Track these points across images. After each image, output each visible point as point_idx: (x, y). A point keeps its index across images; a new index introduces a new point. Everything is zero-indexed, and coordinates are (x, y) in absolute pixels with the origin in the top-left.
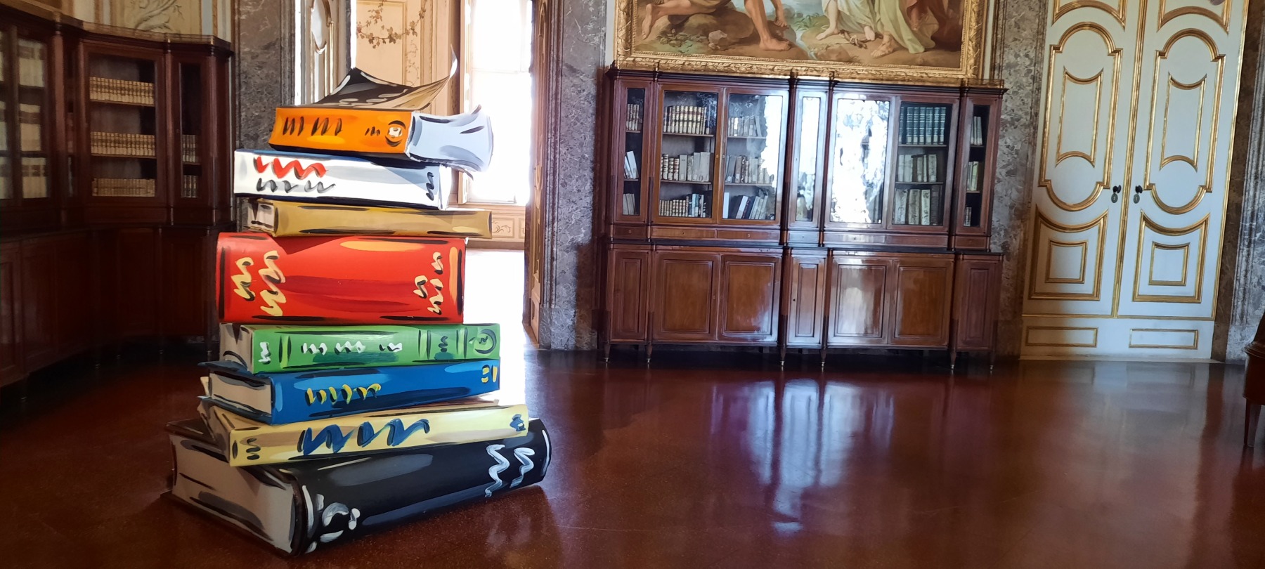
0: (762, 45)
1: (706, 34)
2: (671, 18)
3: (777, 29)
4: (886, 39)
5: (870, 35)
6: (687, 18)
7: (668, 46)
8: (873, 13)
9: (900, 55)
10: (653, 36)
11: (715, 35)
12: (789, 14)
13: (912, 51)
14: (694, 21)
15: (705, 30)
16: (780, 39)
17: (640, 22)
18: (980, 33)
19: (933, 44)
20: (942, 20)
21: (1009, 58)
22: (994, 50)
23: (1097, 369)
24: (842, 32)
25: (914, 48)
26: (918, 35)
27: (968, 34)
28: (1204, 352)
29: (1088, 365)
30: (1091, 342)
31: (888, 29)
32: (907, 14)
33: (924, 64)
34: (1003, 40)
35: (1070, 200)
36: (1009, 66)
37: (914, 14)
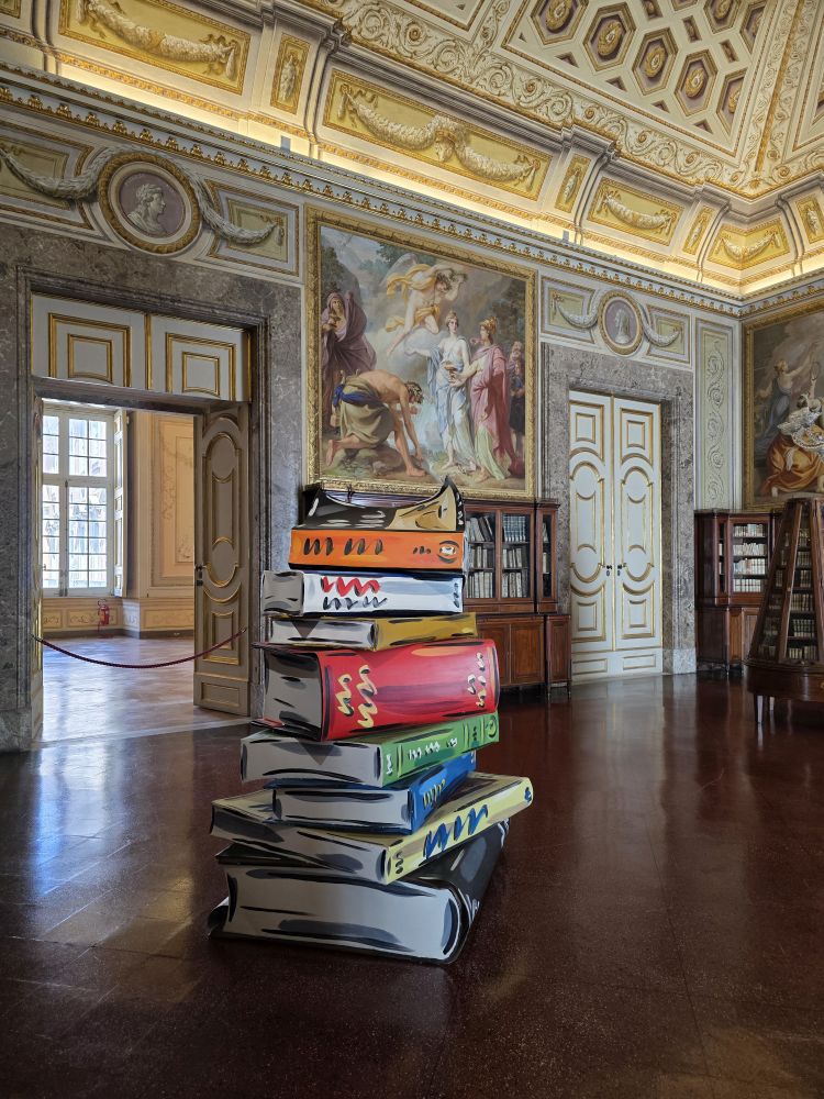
0: (408, 472)
1: (371, 463)
2: (347, 450)
3: (417, 461)
4: (483, 470)
5: (473, 468)
6: (358, 451)
7: (345, 472)
8: (474, 452)
9: (491, 481)
10: (335, 464)
11: (378, 464)
12: (424, 451)
13: (498, 479)
14: (363, 454)
15: (370, 461)
16: (419, 468)
17: (325, 453)
18: (534, 467)
19: (509, 474)
20: (513, 457)
21: (553, 484)
22: (543, 478)
23: (609, 686)
24: (457, 464)
25: (499, 476)
26: (501, 467)
27: (528, 468)
28: (659, 669)
29: (603, 684)
30: (603, 668)
31: (484, 463)
32: (494, 453)
33: (505, 487)
34: (549, 473)
35: (585, 577)
36: (554, 489)
37: (498, 452)
